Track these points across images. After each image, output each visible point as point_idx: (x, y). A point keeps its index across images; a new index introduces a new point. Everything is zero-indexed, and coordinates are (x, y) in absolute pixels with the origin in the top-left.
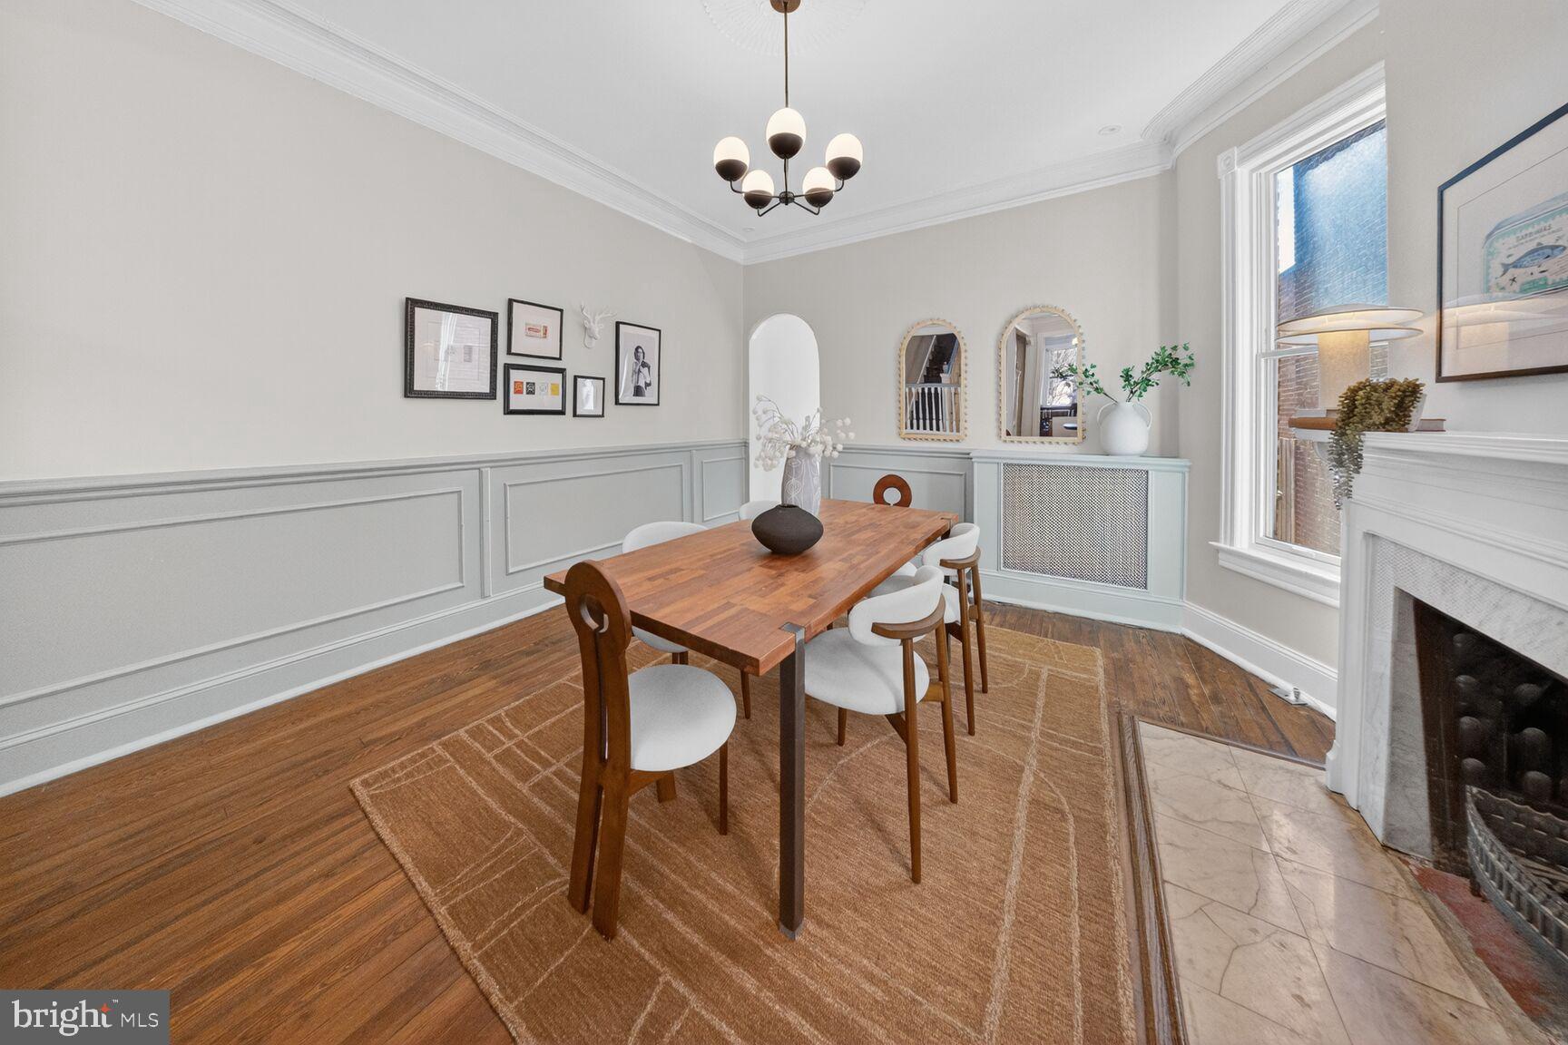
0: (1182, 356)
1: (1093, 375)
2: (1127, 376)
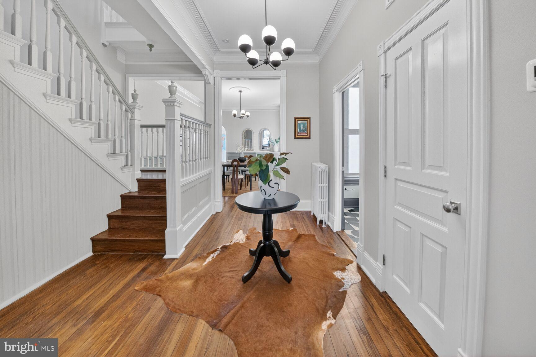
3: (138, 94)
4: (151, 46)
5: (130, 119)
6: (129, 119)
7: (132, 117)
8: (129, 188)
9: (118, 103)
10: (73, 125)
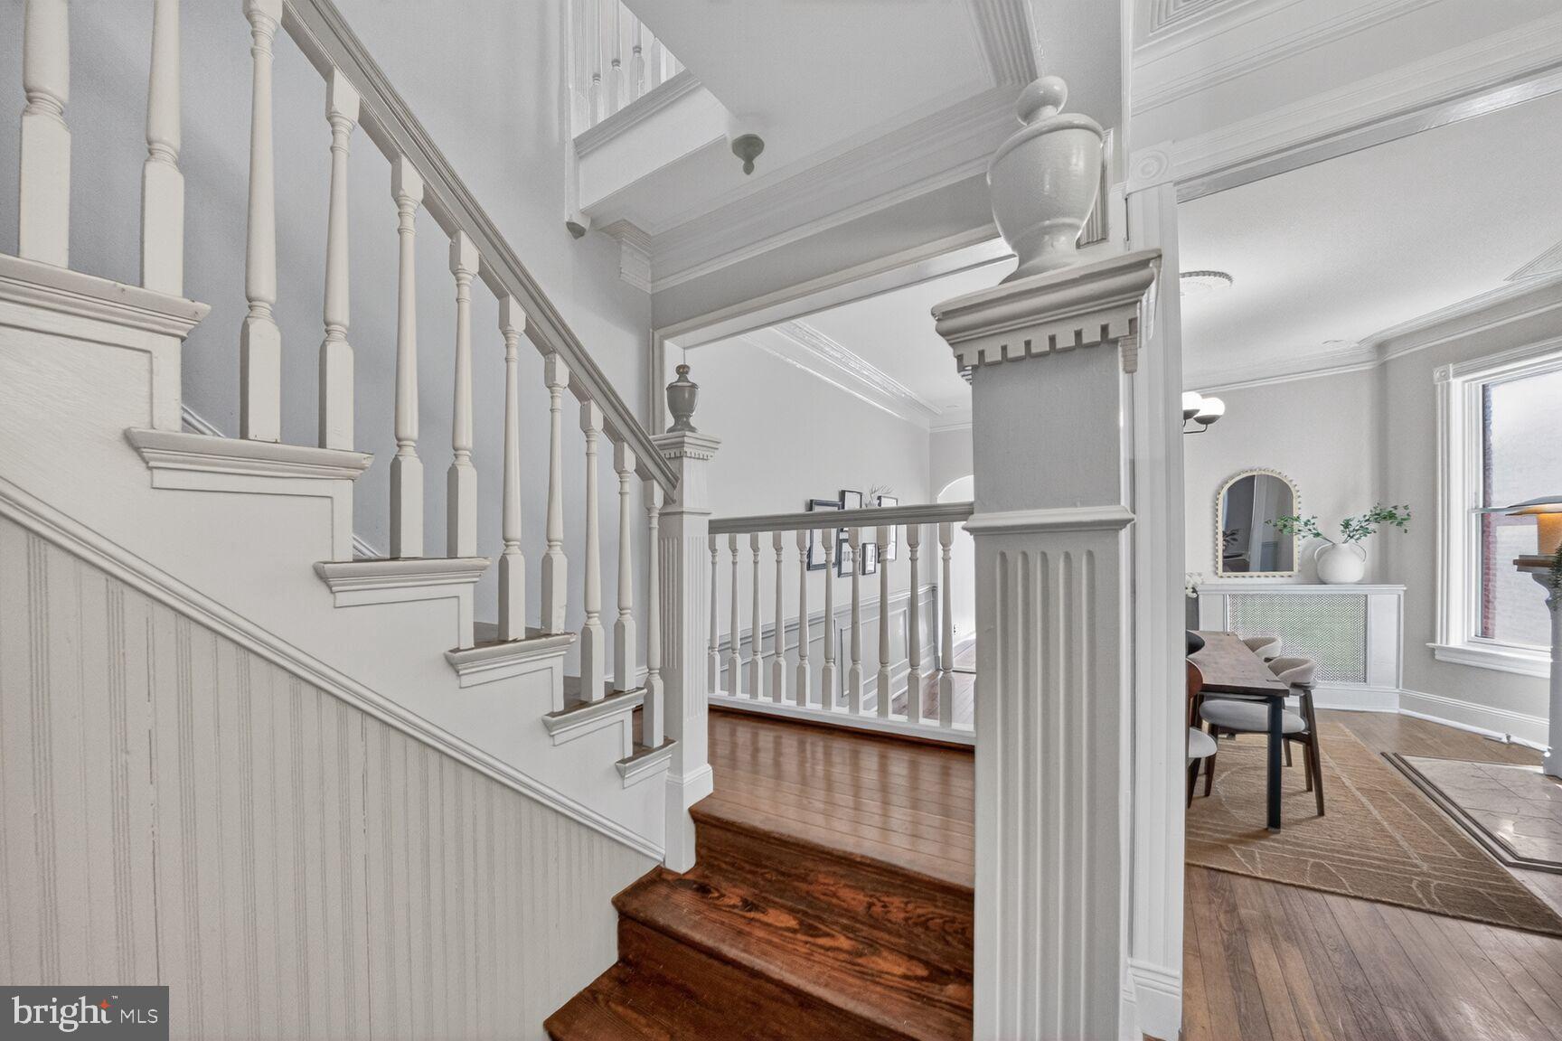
0: (1400, 513)
1: (1314, 524)
2: (1347, 525)
3: (694, 386)
4: (749, 148)
5: (661, 515)
6: (655, 514)
7: (668, 500)
8: (653, 850)
9: (602, 444)
10: (342, 599)
